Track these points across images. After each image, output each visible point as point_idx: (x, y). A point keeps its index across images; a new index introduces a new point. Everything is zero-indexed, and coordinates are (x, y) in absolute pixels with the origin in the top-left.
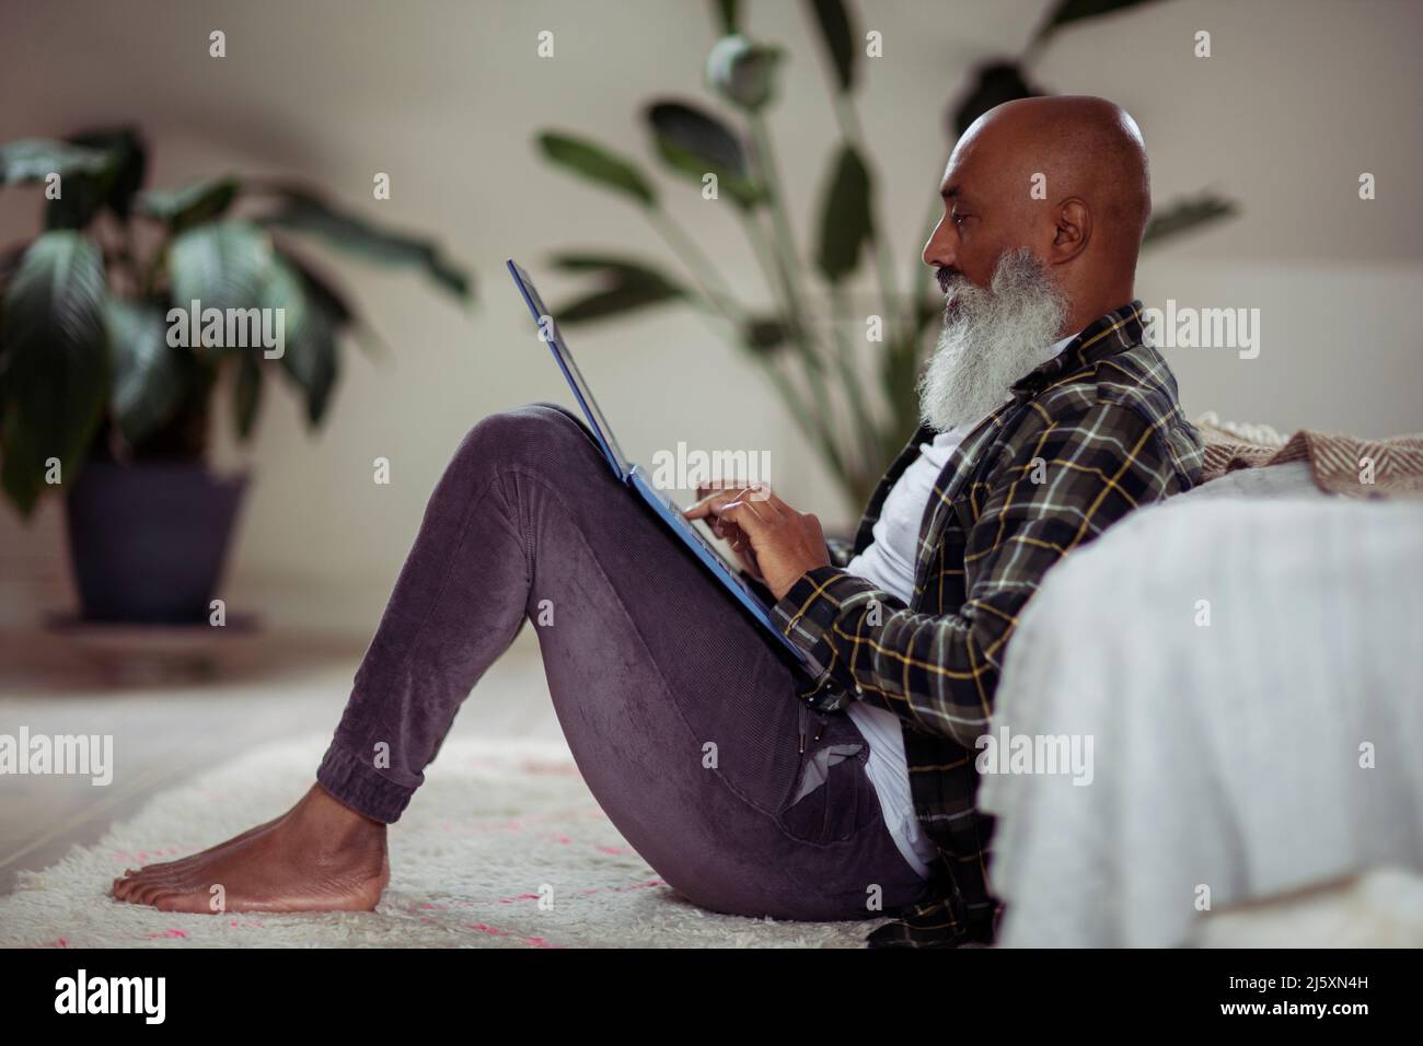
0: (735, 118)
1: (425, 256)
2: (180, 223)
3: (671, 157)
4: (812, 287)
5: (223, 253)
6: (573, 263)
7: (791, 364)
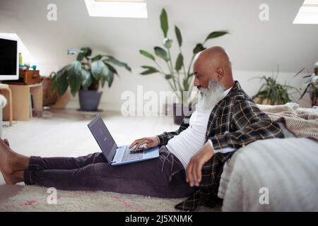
0: (166, 49)
1: (126, 65)
2: (93, 60)
3: (157, 54)
4: (175, 71)
5: (98, 64)
6: (144, 67)
7: (171, 80)
